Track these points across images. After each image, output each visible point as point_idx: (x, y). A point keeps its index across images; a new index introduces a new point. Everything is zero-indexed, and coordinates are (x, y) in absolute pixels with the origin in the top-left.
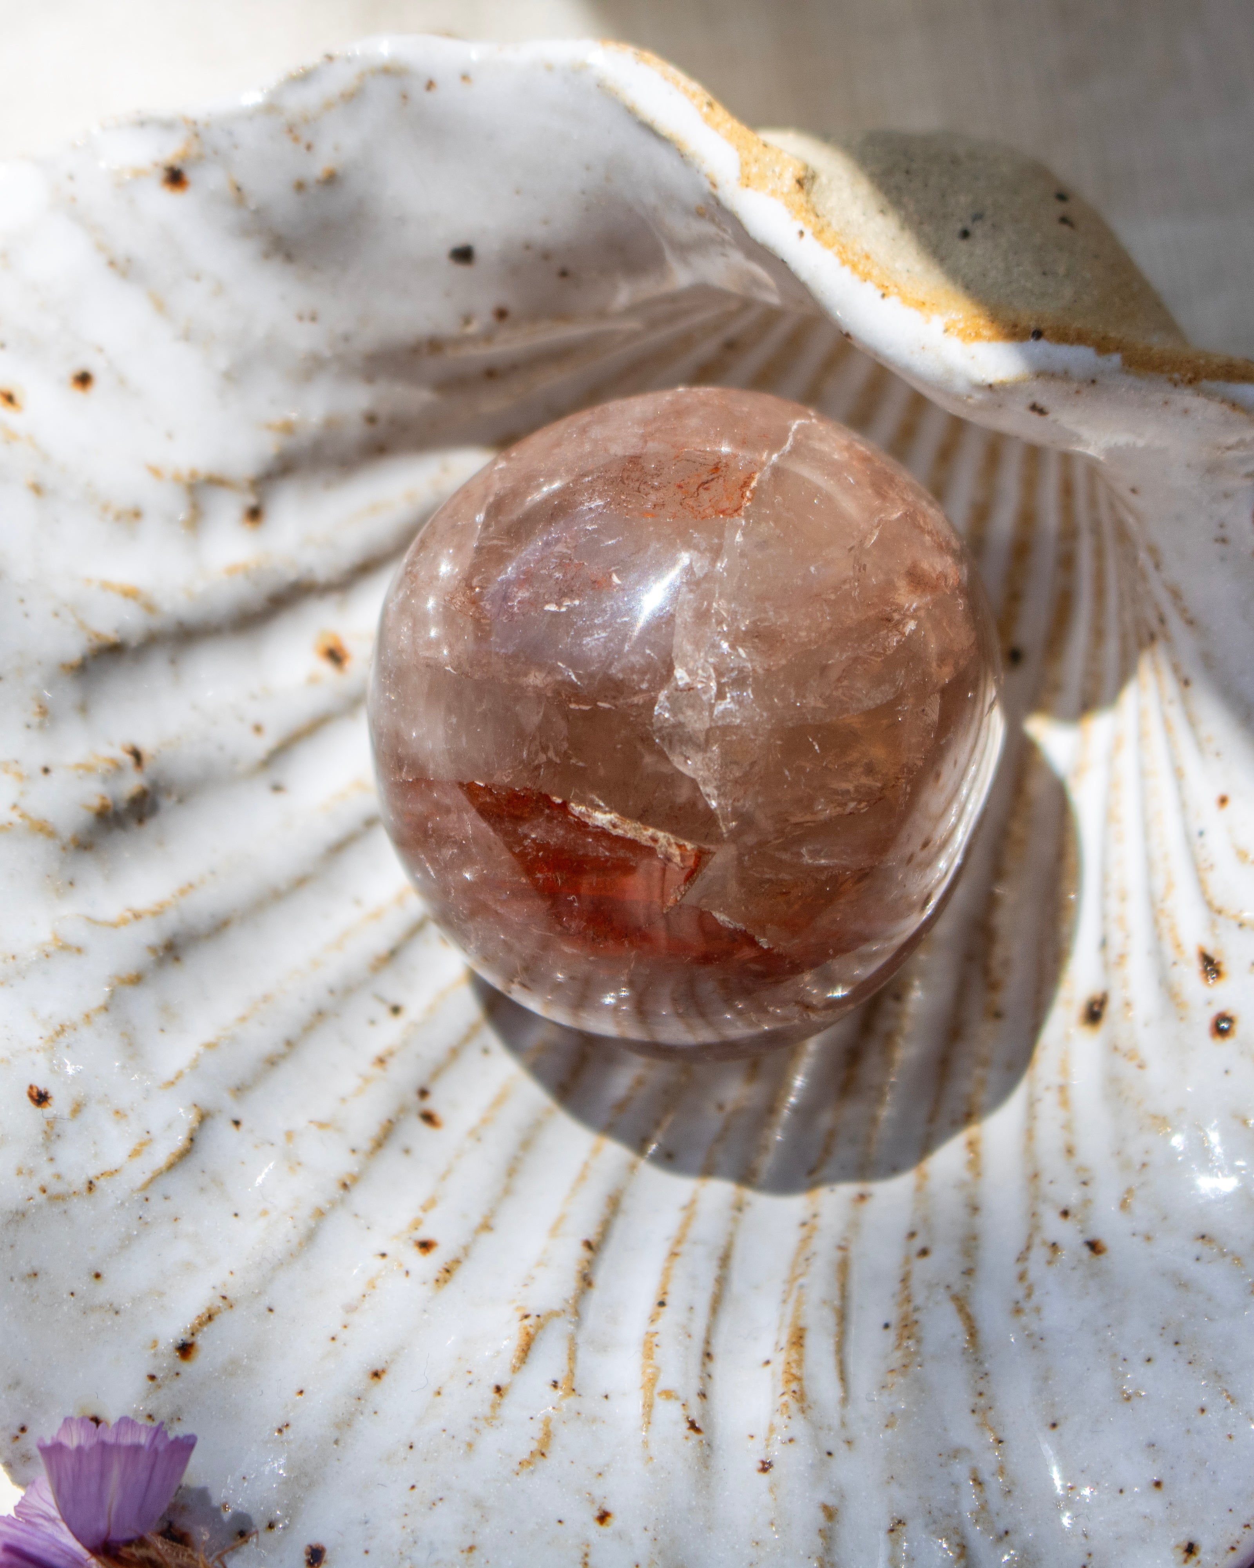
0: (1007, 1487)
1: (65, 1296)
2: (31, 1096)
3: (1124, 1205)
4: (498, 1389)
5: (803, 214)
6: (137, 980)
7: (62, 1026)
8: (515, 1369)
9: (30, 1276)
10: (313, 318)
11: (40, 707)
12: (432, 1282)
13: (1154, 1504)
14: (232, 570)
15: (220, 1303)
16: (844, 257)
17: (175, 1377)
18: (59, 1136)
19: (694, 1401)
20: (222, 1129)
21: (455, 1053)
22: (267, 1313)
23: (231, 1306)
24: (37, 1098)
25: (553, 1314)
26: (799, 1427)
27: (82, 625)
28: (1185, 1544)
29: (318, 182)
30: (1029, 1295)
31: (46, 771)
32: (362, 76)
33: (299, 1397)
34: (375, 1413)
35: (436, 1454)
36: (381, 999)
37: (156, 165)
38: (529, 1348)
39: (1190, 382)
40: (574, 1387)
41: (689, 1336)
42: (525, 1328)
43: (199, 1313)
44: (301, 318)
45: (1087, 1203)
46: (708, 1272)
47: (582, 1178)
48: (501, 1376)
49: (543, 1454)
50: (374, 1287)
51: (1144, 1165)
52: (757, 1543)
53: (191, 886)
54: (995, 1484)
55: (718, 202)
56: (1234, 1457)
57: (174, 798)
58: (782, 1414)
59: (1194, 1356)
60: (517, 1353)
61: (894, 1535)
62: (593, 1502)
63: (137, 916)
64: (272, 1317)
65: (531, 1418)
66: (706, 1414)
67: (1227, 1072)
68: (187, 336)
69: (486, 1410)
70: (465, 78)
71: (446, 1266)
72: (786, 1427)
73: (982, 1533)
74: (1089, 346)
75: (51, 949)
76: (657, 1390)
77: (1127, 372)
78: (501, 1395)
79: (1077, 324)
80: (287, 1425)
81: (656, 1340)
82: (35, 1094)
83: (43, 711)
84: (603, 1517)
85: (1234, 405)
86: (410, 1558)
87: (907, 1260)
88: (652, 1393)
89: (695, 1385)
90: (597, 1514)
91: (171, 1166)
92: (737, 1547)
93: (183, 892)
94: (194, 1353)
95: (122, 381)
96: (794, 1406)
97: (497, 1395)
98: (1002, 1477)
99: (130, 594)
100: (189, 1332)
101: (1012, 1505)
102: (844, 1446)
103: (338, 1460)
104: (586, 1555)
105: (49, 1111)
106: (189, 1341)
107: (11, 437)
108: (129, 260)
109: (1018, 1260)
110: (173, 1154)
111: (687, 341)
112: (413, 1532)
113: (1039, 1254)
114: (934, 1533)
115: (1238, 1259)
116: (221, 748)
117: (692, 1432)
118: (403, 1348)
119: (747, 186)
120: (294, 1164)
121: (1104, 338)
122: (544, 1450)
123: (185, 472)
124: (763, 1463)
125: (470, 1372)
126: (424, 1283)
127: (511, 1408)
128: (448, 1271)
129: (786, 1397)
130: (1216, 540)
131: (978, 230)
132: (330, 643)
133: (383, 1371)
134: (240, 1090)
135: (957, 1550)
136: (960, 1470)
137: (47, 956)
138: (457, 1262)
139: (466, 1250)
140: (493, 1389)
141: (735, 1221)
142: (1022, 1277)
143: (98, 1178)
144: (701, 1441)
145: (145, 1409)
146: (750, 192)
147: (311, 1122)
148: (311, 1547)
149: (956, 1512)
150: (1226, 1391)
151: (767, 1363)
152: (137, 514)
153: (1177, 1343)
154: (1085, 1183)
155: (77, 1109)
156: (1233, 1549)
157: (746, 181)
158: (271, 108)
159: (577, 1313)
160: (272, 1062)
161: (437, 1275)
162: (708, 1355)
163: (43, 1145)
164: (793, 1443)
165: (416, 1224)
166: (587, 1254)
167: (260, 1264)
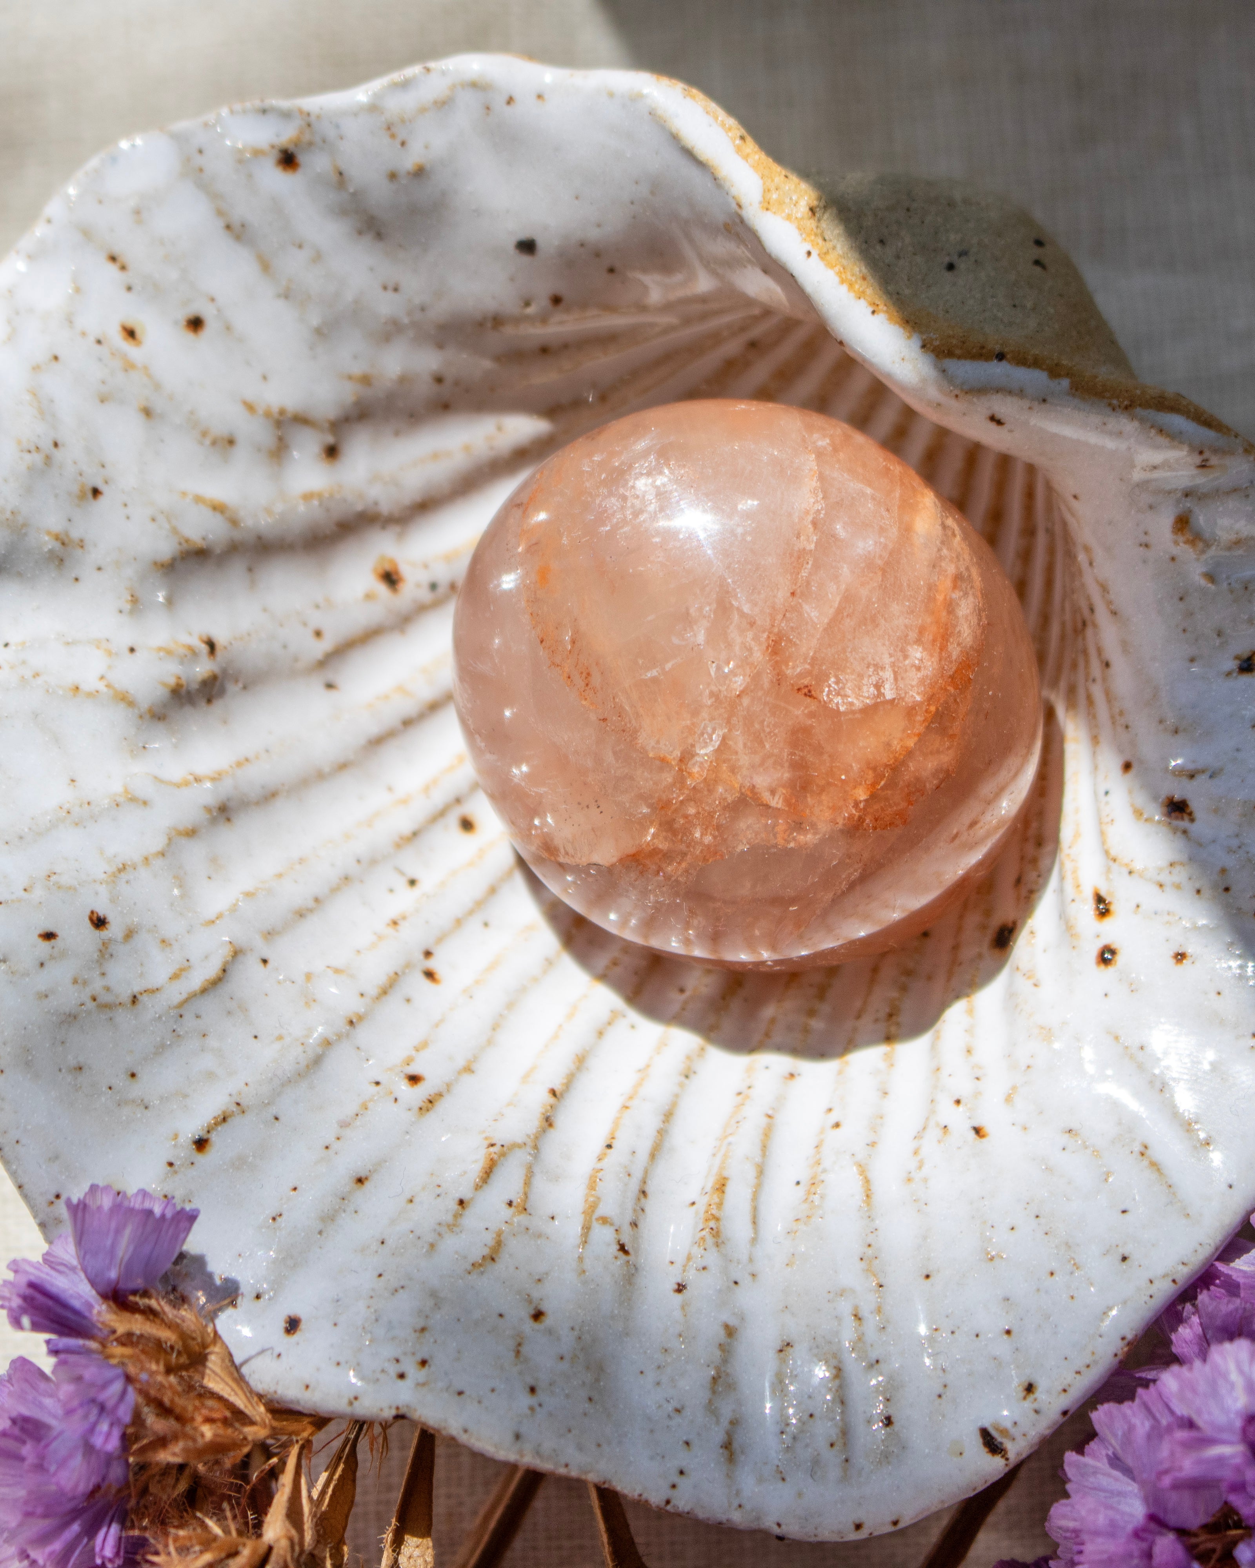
0: (882, 1323)
1: (104, 1089)
2: (91, 919)
3: (1009, 1099)
4: (461, 1202)
5: (813, 237)
6: (191, 833)
7: (123, 865)
8: (478, 1187)
9: (75, 1069)
10: (396, 290)
11: (132, 596)
12: (416, 1109)
13: (1003, 1348)
14: (308, 497)
15: (234, 1108)
16: (844, 277)
17: (190, 1166)
18: (111, 955)
19: (626, 1228)
20: (251, 964)
21: (459, 923)
22: (273, 1120)
23: (243, 1112)
24: (96, 922)
25: (515, 1146)
26: (712, 1258)
27: (175, 531)
28: (1026, 1384)
29: (409, 173)
30: (920, 1167)
31: (132, 650)
32: (453, 87)
33: (292, 1193)
34: (356, 1212)
35: (402, 1250)
36: (402, 873)
37: (273, 147)
38: (491, 1171)
39: (1126, 408)
40: (526, 1207)
41: (629, 1175)
42: (490, 1154)
43: (216, 1114)
44: (385, 288)
45: (977, 1094)
46: (651, 1123)
47: (556, 1037)
48: (465, 1191)
49: (493, 1259)
50: (366, 1109)
51: (1028, 1067)
52: (666, 1350)
53: (247, 760)
54: (872, 1322)
55: (742, 221)
56: (1074, 1314)
57: (240, 685)
58: (699, 1246)
59: (1050, 1228)
60: (481, 1174)
61: (782, 1354)
62: (530, 1301)
63: (198, 780)
64: (277, 1124)
65: (487, 1229)
66: (635, 1238)
67: (1106, 995)
68: (286, 295)
69: (449, 1218)
70: (540, 97)
71: (430, 1098)
72: (702, 1257)
73: (856, 1359)
74: (1043, 370)
75: (121, 800)
76: (596, 1215)
77: (1074, 395)
78: (463, 1208)
79: (1036, 351)
80: (280, 1215)
81: (600, 1175)
82: (95, 918)
83: (135, 600)
84: (538, 1316)
85: (1161, 431)
86: (371, 1333)
87: (822, 1131)
88: (591, 1218)
89: (629, 1217)
90: (533, 1312)
91: (204, 991)
92: (649, 1352)
93: (239, 764)
94: (208, 1148)
95: (228, 328)
96: (710, 1241)
97: (460, 1207)
98: (879, 1315)
99: (218, 508)
100: (206, 1129)
101: (884, 1339)
102: (750, 1278)
103: (320, 1247)
104: (519, 1345)
105: (105, 934)
106: (205, 1137)
107: (129, 366)
108: (243, 226)
109: (915, 1138)
110: (206, 980)
111: (715, 338)
112: (376, 1311)
113: (933, 1133)
114: (816, 1355)
115: (1098, 1151)
116: (285, 647)
117: (621, 1253)
118: (386, 1161)
119: (767, 209)
120: (310, 1001)
121: (1057, 365)
122: (494, 1256)
123: (275, 410)
124: (679, 1285)
125: (439, 1186)
126: (409, 1110)
127: (471, 1220)
128: (431, 1102)
129: (704, 1233)
130: (1141, 545)
131: (962, 265)
132: (388, 567)
133: (366, 1178)
134: (270, 935)
135: (834, 1371)
136: (845, 1307)
137: (117, 805)
138: (440, 1095)
139: (449, 1086)
140: (457, 1201)
141: (681, 1085)
142: (916, 1153)
143: (141, 994)
144: (628, 1262)
145: (162, 1190)
146: (769, 213)
147: (328, 967)
148: (290, 1317)
149: (837, 1340)
150: (1074, 1259)
151: (693, 1203)
152: (231, 442)
153: (1037, 1217)
154: (978, 1079)
155: (129, 934)
156: (1065, 1391)
157: (767, 205)
158: (373, 108)
159: (536, 1147)
160: (301, 914)
161: (420, 1104)
162: (644, 1193)
163: (97, 961)
164: (705, 1271)
165: (409, 1061)
166: (552, 1100)
167: (271, 1079)
